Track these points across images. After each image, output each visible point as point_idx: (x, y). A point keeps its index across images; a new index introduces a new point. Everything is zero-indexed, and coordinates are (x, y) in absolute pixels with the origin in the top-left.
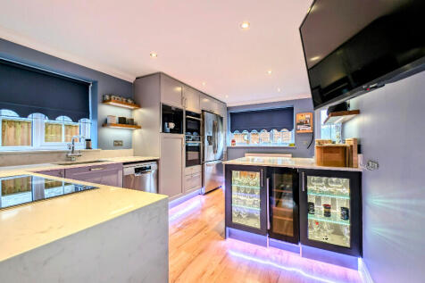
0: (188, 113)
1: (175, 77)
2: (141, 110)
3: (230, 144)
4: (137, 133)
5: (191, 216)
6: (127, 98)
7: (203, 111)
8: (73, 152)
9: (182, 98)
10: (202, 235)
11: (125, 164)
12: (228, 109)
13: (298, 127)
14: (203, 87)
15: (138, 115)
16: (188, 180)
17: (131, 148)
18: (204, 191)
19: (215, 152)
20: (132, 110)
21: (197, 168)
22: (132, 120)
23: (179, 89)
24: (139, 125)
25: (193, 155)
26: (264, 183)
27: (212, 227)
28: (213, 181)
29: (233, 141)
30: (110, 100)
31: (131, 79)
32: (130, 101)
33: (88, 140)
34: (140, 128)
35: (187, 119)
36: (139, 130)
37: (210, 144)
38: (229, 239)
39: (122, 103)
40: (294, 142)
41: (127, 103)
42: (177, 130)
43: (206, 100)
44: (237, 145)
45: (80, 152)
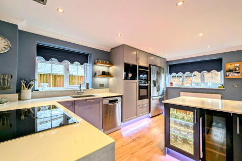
0: (140, 67)
1: (133, 46)
2: (113, 67)
3: (168, 86)
4: (111, 80)
5: (141, 132)
6: (106, 61)
7: (150, 65)
8: (80, 90)
9: (137, 58)
10: (148, 148)
11: (104, 98)
12: (167, 62)
13: (227, 73)
14: (150, 50)
15: (112, 69)
16: (140, 108)
17: (108, 88)
18: (150, 115)
19: (158, 91)
20: (109, 67)
21: (146, 101)
22: (109, 72)
23: (135, 53)
24: (112, 75)
25: (144, 92)
26: (198, 121)
27: (155, 144)
28: (157, 109)
29: (171, 84)
30: (98, 62)
31: (108, 50)
32: (107, 62)
33: (87, 84)
34: (113, 77)
35: (139, 71)
36: (113, 78)
37: (155, 85)
38: (167, 156)
39: (103, 63)
40: (223, 83)
41: (106, 63)
42: (133, 78)
43: (152, 58)
44: (174, 86)
45: (83, 90)
